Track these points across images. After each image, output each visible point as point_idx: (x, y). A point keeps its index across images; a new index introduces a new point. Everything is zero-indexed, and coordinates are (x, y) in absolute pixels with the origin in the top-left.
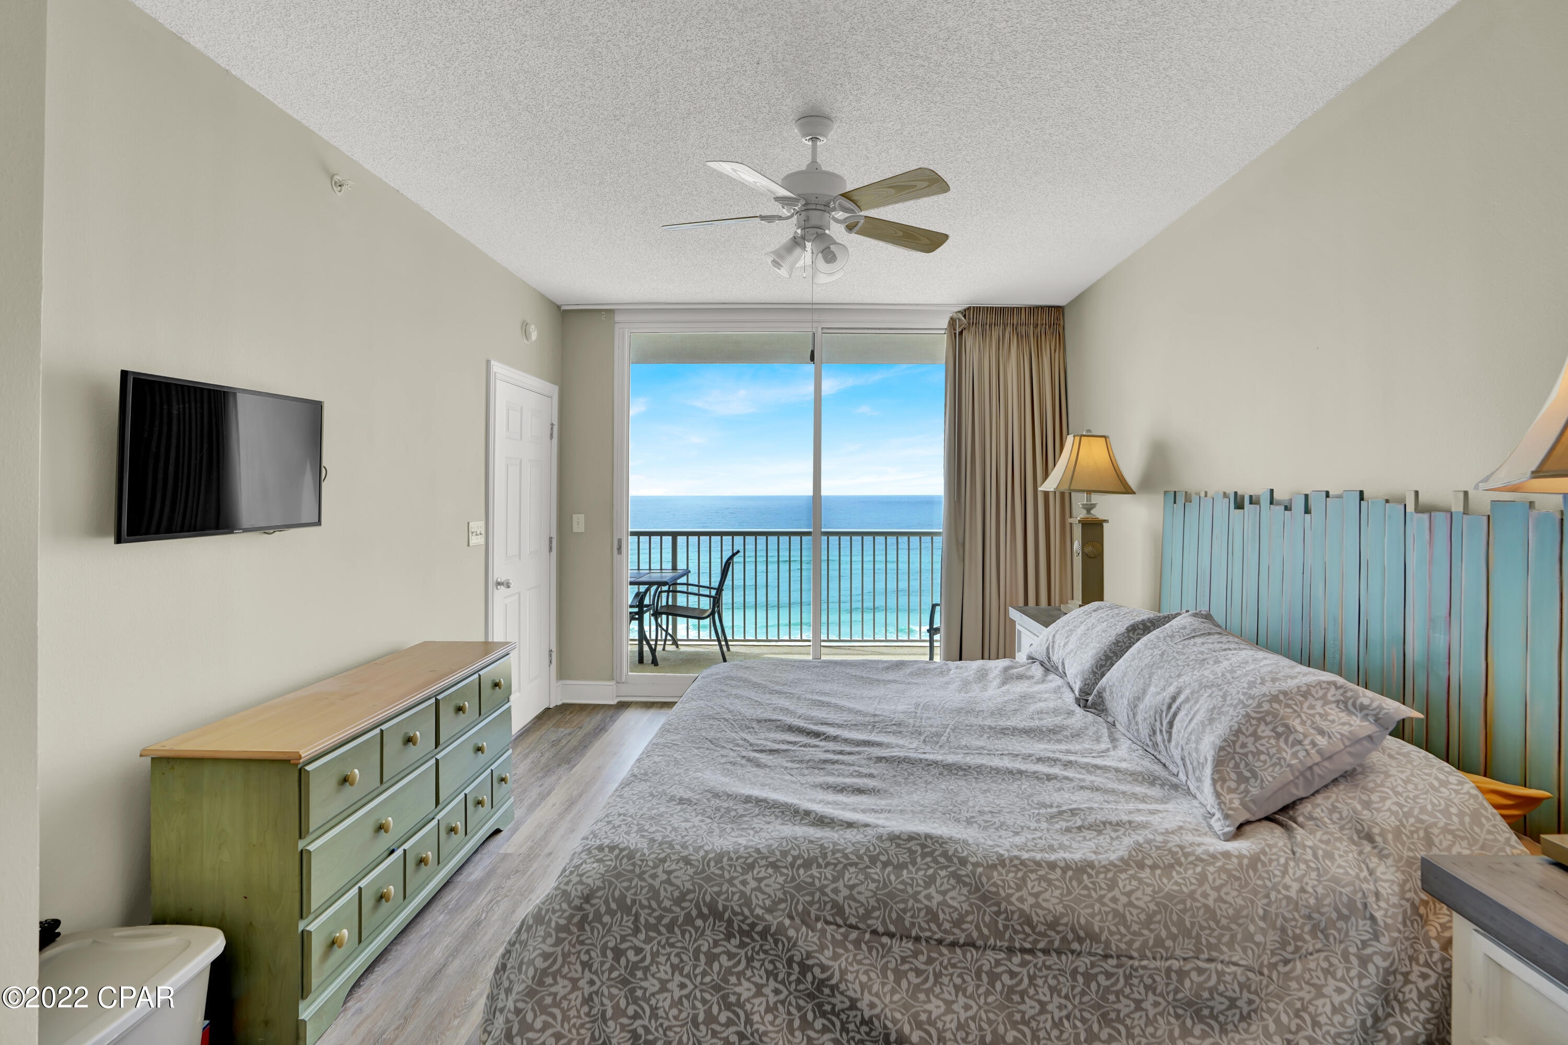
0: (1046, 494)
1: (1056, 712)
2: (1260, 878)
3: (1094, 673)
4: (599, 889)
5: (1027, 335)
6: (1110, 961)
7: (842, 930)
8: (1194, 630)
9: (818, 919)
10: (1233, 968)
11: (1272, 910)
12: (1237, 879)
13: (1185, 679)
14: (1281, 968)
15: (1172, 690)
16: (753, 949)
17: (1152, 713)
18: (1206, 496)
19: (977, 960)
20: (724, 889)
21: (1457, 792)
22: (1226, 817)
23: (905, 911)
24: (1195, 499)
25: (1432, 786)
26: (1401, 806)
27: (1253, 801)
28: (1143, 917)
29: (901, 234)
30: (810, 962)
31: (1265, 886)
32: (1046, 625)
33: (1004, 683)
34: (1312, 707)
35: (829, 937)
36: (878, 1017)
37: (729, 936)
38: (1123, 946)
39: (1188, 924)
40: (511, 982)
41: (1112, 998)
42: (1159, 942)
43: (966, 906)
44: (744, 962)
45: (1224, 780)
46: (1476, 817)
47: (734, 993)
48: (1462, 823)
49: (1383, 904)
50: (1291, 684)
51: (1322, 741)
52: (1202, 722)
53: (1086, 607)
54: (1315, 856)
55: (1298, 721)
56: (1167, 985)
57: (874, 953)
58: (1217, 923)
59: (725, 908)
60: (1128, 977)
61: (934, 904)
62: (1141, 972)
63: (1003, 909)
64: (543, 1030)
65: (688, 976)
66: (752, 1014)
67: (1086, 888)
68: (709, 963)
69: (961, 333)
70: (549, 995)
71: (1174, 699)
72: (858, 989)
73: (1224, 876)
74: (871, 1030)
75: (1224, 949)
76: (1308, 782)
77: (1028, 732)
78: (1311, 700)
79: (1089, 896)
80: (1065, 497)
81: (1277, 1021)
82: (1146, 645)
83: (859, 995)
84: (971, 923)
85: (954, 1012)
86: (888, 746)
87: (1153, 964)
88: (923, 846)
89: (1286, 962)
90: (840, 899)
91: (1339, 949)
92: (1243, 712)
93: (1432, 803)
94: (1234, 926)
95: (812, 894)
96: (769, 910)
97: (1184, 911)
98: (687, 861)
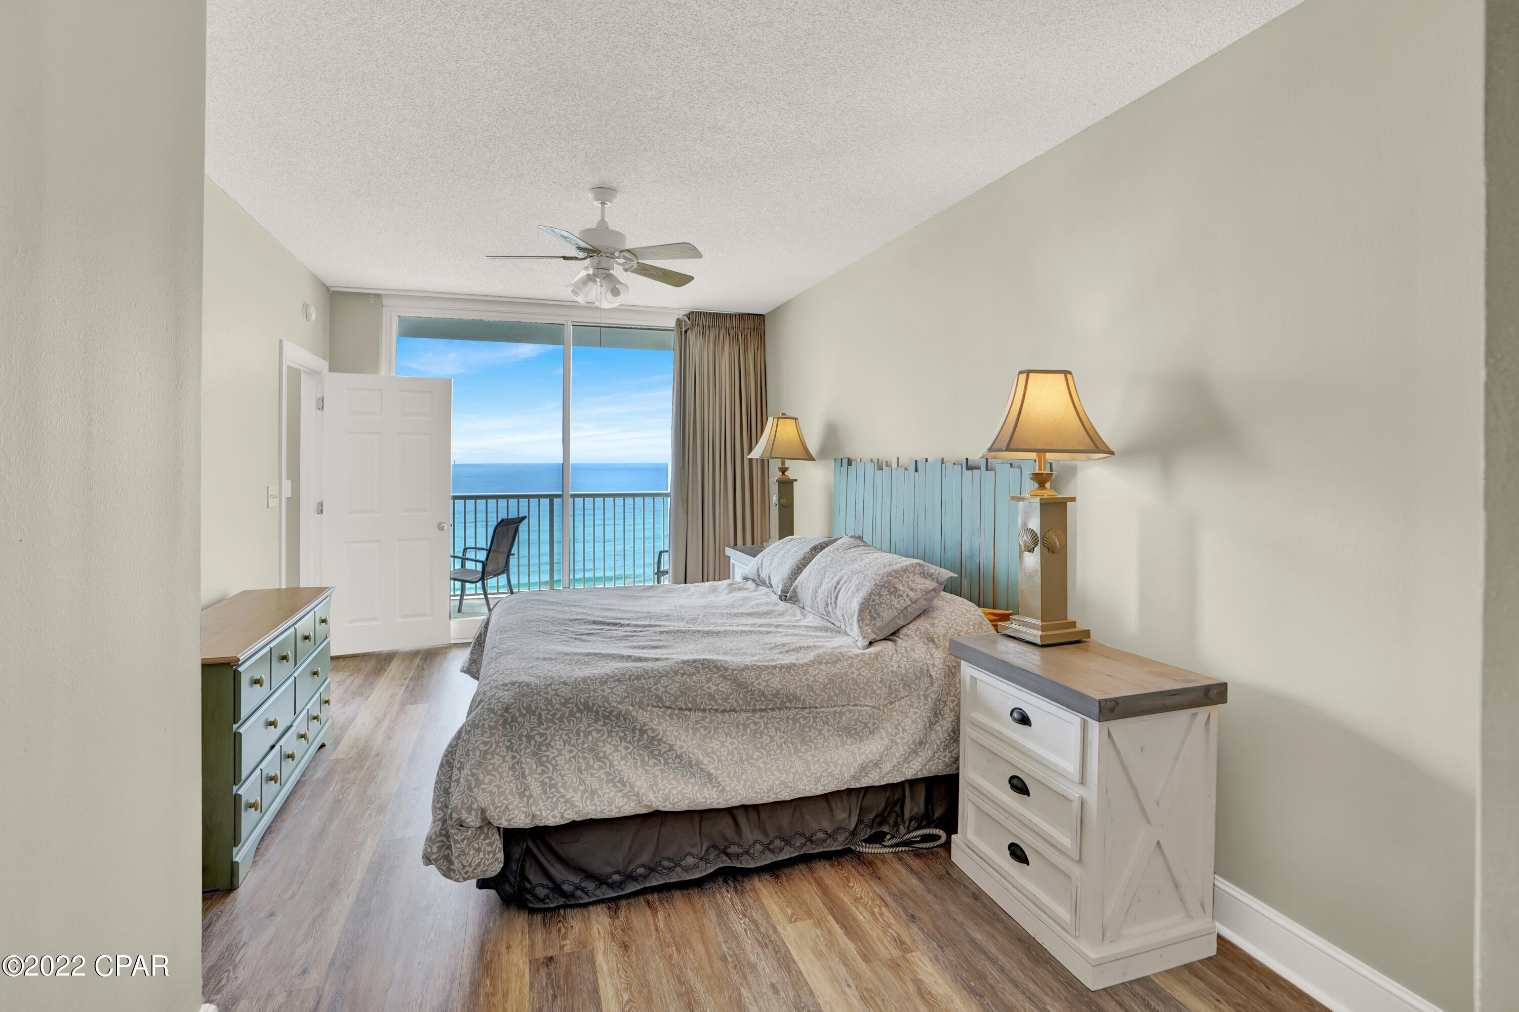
0: (751, 460)
1: (767, 604)
2: (880, 663)
3: (791, 579)
4: (513, 703)
5: (737, 337)
6: (805, 711)
7: (662, 710)
8: (850, 545)
9: (648, 705)
10: (866, 708)
11: (885, 677)
12: (868, 664)
13: (845, 571)
14: (889, 707)
15: (837, 578)
16: (611, 725)
17: (826, 594)
18: (861, 461)
19: (737, 718)
20: (592, 694)
21: (973, 614)
22: (864, 637)
23: (696, 696)
24: (854, 463)
25: (963, 613)
26: (948, 624)
27: (878, 629)
28: (822, 686)
29: (661, 274)
30: (646, 728)
31: (882, 667)
32: (754, 556)
33: (730, 592)
34: (908, 577)
35: (655, 714)
36: (685, 752)
37: (596, 721)
38: (812, 702)
39: (844, 688)
40: (461, 763)
41: (807, 730)
42: (830, 698)
43: (729, 691)
44: (606, 734)
45: (863, 620)
46: (980, 625)
47: (602, 751)
48: (974, 629)
49: (935, 669)
50: (899, 566)
51: (912, 594)
52: (853, 592)
53: (783, 540)
54: (906, 651)
55: (901, 585)
56: (834, 720)
57: (681, 720)
58: (858, 686)
59: (594, 705)
60: (815, 718)
61: (712, 691)
62: (821, 714)
63: (749, 689)
64: (490, 783)
65: (574, 746)
66: (613, 761)
67: (792, 675)
68: (586, 737)
69: (686, 331)
70: (491, 764)
71: (838, 583)
72: (674, 740)
73: (862, 663)
74: (682, 760)
75: (862, 699)
76: (905, 616)
77: (750, 615)
78: (907, 574)
79: (795, 679)
80: (763, 462)
81: (887, 732)
82: (822, 556)
83: (674, 743)
84: (733, 699)
85: (726, 747)
86: (665, 626)
87: (827, 710)
88: (703, 664)
89: (891, 703)
90: (660, 693)
91: (915, 694)
92: (874, 583)
93: (962, 621)
94: (866, 687)
95: (644, 692)
96: (620, 703)
97: (842, 682)
98: (565, 683)
